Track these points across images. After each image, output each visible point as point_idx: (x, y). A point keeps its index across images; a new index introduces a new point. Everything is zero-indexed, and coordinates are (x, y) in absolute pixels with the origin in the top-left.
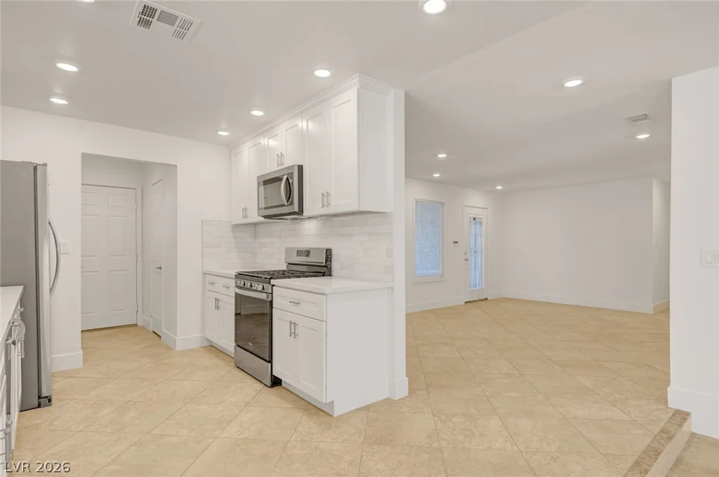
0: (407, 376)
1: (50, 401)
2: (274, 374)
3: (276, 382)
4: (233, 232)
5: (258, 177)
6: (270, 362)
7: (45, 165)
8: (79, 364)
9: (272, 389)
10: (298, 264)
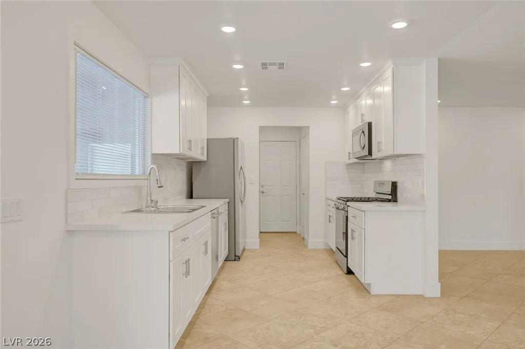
0: (439, 282)
1: (239, 258)
2: (348, 265)
3: (350, 272)
4: (347, 169)
5: (353, 130)
6: (346, 257)
7: (237, 138)
8: (257, 247)
9: (348, 276)
10: (381, 193)
